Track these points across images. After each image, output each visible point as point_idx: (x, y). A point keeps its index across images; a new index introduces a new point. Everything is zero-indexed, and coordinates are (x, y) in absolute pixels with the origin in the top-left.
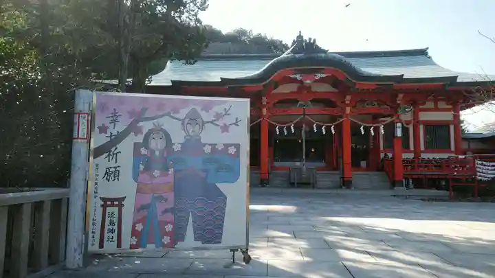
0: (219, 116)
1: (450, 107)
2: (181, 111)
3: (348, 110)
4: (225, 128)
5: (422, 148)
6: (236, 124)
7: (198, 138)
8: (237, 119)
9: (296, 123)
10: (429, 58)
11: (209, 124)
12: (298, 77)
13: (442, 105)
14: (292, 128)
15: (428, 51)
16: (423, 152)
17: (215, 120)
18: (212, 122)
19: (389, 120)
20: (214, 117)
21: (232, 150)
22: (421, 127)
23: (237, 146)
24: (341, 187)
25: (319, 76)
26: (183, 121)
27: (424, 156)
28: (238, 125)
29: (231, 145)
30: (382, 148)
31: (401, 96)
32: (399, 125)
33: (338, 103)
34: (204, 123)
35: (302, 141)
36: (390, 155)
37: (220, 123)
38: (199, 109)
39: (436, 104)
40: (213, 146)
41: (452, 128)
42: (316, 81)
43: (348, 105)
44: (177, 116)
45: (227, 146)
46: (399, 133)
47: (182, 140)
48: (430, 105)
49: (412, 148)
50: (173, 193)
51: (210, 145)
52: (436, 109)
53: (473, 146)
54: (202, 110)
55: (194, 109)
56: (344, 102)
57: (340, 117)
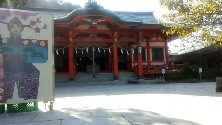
0: (33, 23)
2: (7, 18)
3: (116, 40)
4: (38, 30)
6: (45, 28)
7: (19, 35)
8: (45, 25)
10: (154, 16)
11: (27, 27)
12: (89, 20)
13: (160, 39)
14: (87, 50)
15: (153, 13)
16: (152, 62)
17: (30, 25)
18: (28, 26)
19: (135, 45)
20: (30, 23)
21: (43, 44)
22: (151, 50)
23: (46, 41)
24: (113, 81)
25: (100, 21)
26: (8, 24)
27: (152, 64)
28: (46, 29)
29: (41, 41)
30: (133, 60)
31: (141, 33)
33: (111, 37)
34: (23, 26)
35: (93, 60)
36: (136, 64)
37: (34, 27)
38: (19, 18)
39: (157, 39)
40: (30, 41)
41: (164, 50)
42: (99, 23)
43: (115, 37)
44: (4, 21)
45: (39, 41)
46: (140, 52)
47: (8, 36)
48: (154, 39)
49: (147, 60)
50: (3, 69)
51: (27, 40)
52: (157, 41)
54: (22, 18)
55: (16, 17)
56: (113, 36)
57: (112, 44)
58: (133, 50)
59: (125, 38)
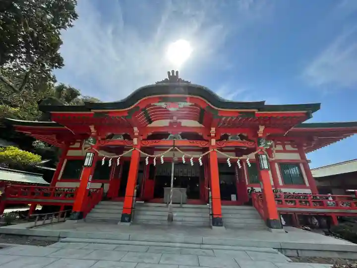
1: (296, 149)
3: (213, 141)
5: (281, 183)
16: (282, 187)
22: (276, 166)
24: (211, 227)
27: (284, 190)
31: (262, 129)
32: (264, 157)
33: (205, 137)
39: (284, 147)
41: (302, 166)
43: (213, 137)
52: (285, 151)
56: (209, 135)
59: (231, 138)
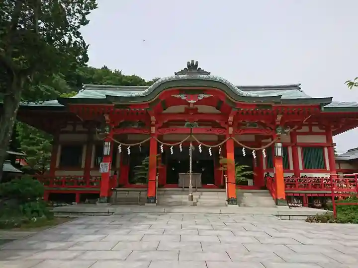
1: (324, 131)
3: (231, 130)
5: (301, 168)
9: (185, 142)
10: (302, 91)
12: (183, 97)
13: (315, 129)
14: (181, 147)
15: (300, 86)
16: (302, 172)
19: (269, 140)
22: (299, 150)
24: (226, 205)
25: (201, 97)
27: (302, 175)
30: (265, 167)
31: (279, 117)
32: (279, 144)
33: (223, 125)
36: (272, 174)
39: (311, 129)
41: (326, 150)
43: (230, 126)
46: (279, 152)
48: (305, 129)
49: (292, 168)
52: (311, 133)
53: (344, 167)
56: (226, 123)
57: (225, 137)
58: (264, 150)
59: (249, 126)
